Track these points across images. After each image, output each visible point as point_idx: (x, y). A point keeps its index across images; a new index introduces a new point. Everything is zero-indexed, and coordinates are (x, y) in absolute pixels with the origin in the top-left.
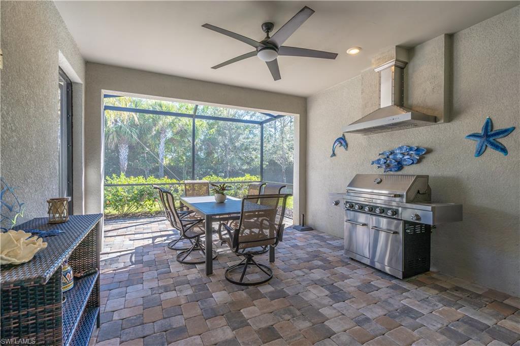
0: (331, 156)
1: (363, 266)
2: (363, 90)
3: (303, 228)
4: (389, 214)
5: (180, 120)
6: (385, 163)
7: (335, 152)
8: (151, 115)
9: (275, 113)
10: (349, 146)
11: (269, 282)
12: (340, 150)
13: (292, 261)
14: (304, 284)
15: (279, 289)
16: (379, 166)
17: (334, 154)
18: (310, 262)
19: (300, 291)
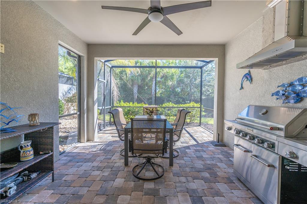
0: (241, 89)
1: (245, 189)
2: (263, 28)
3: (218, 144)
4: (265, 146)
5: (163, 70)
6: (283, 95)
7: (243, 86)
8: (148, 69)
9: (208, 60)
10: (253, 80)
11: (156, 181)
12: (246, 83)
13: (187, 168)
14: (178, 189)
15: (157, 188)
16: (278, 97)
17: (242, 88)
18: (200, 173)
19: (169, 195)
